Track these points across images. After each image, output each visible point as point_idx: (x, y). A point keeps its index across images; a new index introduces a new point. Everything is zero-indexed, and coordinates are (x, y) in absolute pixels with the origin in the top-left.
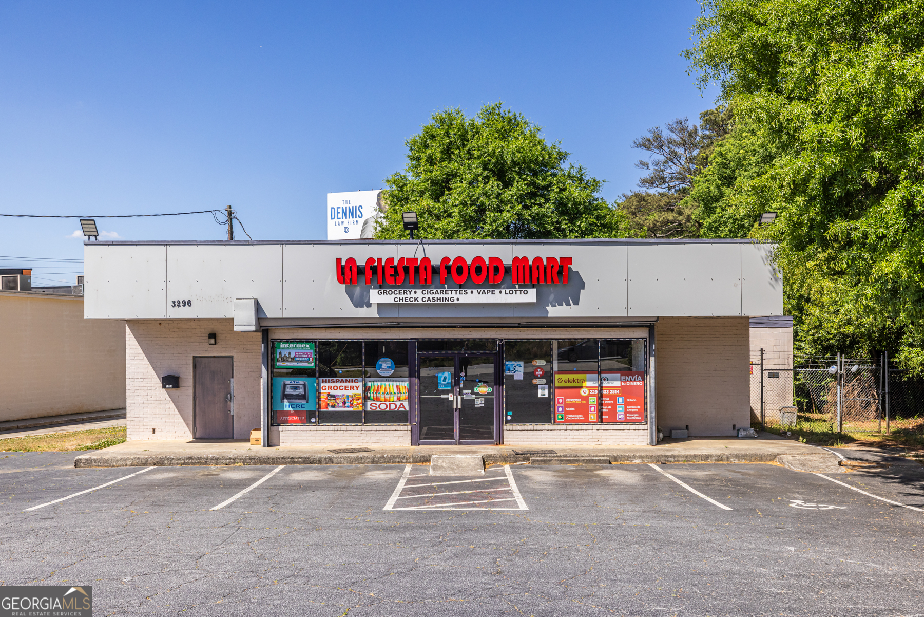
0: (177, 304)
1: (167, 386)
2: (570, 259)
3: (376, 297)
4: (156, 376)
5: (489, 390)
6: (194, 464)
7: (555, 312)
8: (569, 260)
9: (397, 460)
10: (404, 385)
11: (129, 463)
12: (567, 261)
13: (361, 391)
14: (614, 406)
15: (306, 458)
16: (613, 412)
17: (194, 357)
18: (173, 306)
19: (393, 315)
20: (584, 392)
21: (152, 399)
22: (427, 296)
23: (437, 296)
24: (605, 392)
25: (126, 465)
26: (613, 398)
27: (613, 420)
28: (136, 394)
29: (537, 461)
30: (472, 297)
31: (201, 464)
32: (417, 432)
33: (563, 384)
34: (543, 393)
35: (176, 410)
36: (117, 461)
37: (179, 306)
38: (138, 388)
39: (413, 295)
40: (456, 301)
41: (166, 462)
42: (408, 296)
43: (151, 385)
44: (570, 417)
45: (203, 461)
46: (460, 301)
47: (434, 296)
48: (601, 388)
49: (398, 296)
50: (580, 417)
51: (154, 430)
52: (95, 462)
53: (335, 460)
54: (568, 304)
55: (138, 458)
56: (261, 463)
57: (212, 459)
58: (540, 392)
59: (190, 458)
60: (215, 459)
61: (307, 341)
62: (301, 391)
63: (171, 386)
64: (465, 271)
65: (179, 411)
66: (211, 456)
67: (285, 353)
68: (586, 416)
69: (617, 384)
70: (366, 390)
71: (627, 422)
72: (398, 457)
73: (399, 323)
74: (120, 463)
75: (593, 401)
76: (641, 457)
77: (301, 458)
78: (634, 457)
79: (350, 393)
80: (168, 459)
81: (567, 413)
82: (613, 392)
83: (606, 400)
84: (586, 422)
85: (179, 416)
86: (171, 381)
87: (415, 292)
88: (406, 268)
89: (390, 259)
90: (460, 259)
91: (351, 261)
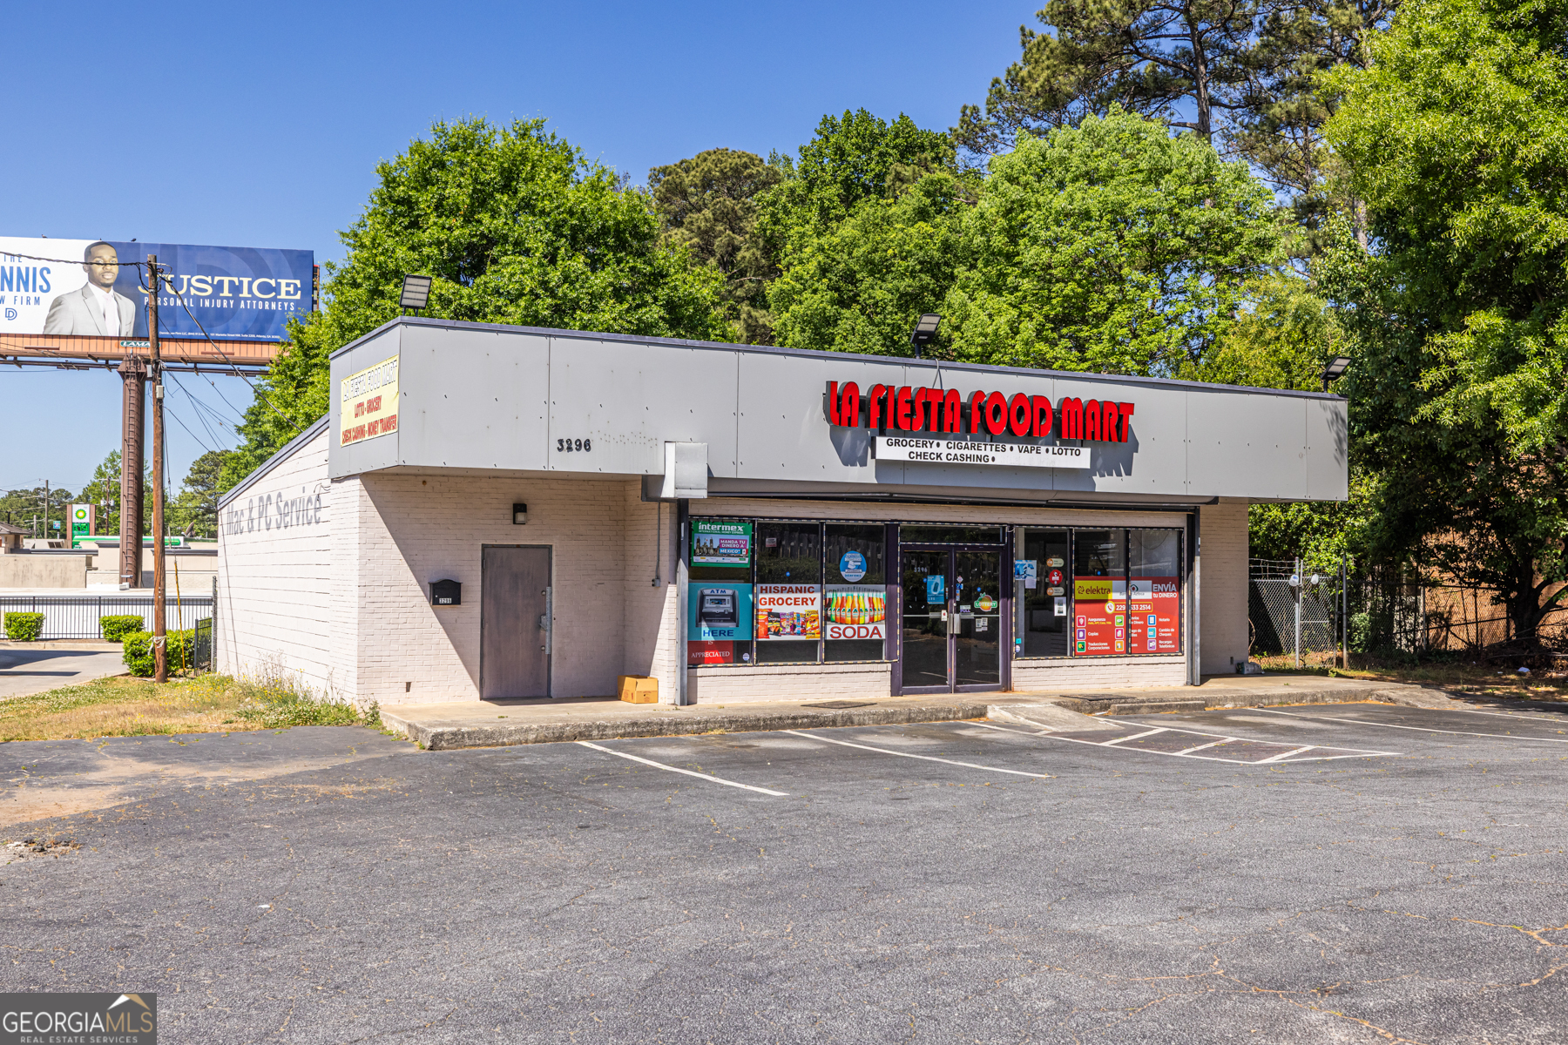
0: (565, 445)
1: (442, 600)
2: (1132, 405)
3: (886, 449)
4: (414, 581)
5: (993, 604)
6: (640, 734)
7: (1105, 484)
9: (942, 715)
10: (879, 596)
11: (532, 737)
12: (1129, 408)
13: (817, 606)
14: (1145, 627)
15: (814, 717)
16: (1143, 638)
17: (484, 547)
18: (560, 450)
20: (1110, 608)
21: (407, 626)
22: (953, 452)
23: (966, 452)
24: (1135, 607)
25: (526, 742)
26: (1143, 616)
27: (1143, 651)
28: (375, 616)
29: (1125, 708)
30: (1011, 456)
31: (652, 733)
32: (900, 674)
33: (1085, 596)
34: (1060, 610)
35: (451, 646)
36: (510, 734)
37: (570, 449)
38: (379, 605)
39: (935, 449)
40: (990, 462)
41: (595, 733)
42: (929, 450)
43: (404, 599)
44: (1094, 646)
45: (656, 728)
46: (995, 463)
47: (962, 451)
48: (1129, 597)
49: (914, 449)
50: (1104, 646)
51: (408, 685)
52: (470, 738)
53: (856, 719)
54: (1119, 474)
55: (547, 728)
56: (747, 728)
57: (669, 724)
58: (1056, 607)
59: (634, 724)
60: (676, 724)
61: (741, 519)
62: (727, 607)
63: (449, 600)
64: (1004, 411)
65: (456, 647)
66: (666, 720)
67: (705, 540)
68: (1112, 645)
69: (1148, 595)
70: (827, 604)
71: (1159, 652)
72: (942, 710)
73: (891, 494)
74: (517, 737)
75: (1119, 621)
76: (1233, 699)
77: (807, 717)
78: (1226, 699)
79: (802, 609)
80: (598, 727)
81: (1090, 639)
82: (1143, 607)
83: (1135, 620)
84: (1111, 653)
85: (457, 656)
87: (938, 445)
88: (927, 406)
89: (906, 390)
90: (997, 395)
91: (852, 387)
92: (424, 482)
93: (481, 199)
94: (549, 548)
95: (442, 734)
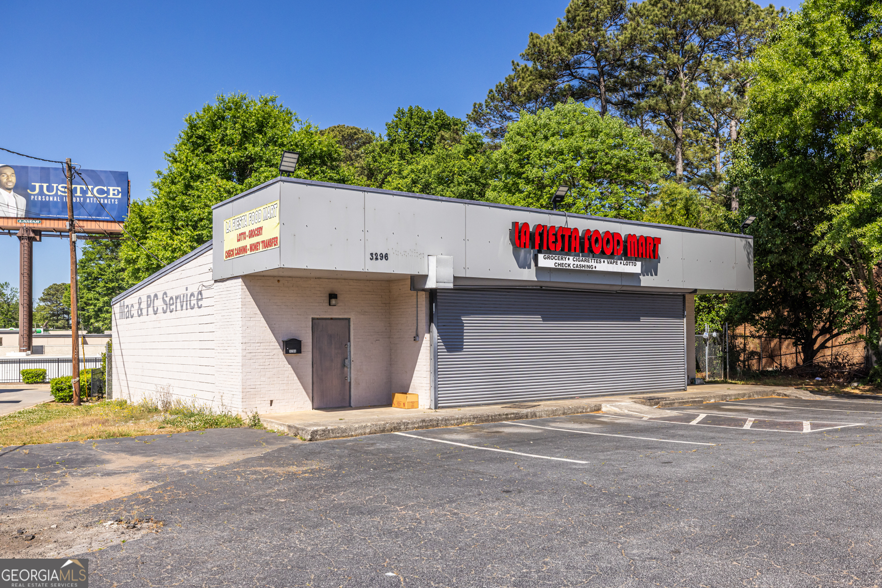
0: (374, 257)
1: (291, 351)
2: (660, 239)
3: (544, 261)
4: (274, 339)
6: (427, 427)
7: (647, 281)
9: (580, 410)
11: (368, 431)
12: (657, 241)
15: (517, 414)
17: (313, 319)
18: (371, 259)
21: (270, 366)
22: (576, 263)
23: (582, 263)
25: (365, 434)
28: (252, 361)
29: (667, 404)
30: (603, 266)
31: (433, 426)
35: (296, 378)
36: (356, 429)
37: (377, 259)
38: (254, 354)
39: (567, 262)
40: (594, 269)
41: (402, 427)
42: (564, 262)
43: (268, 351)
45: (435, 423)
46: (597, 269)
47: (581, 263)
49: (557, 261)
51: (272, 401)
52: (333, 433)
53: (538, 414)
54: (652, 275)
55: (376, 425)
56: (483, 421)
57: (442, 420)
59: (423, 421)
60: (446, 420)
63: (295, 351)
64: (600, 240)
65: (299, 379)
66: (440, 418)
72: (580, 407)
74: (359, 431)
76: (714, 397)
77: (513, 414)
78: (711, 397)
80: (404, 423)
85: (300, 384)
86: (291, 346)
87: (569, 259)
88: (563, 237)
89: (553, 227)
90: (597, 232)
91: (526, 225)
92: (278, 281)
93: (246, 136)
94: (349, 320)
95: (317, 431)
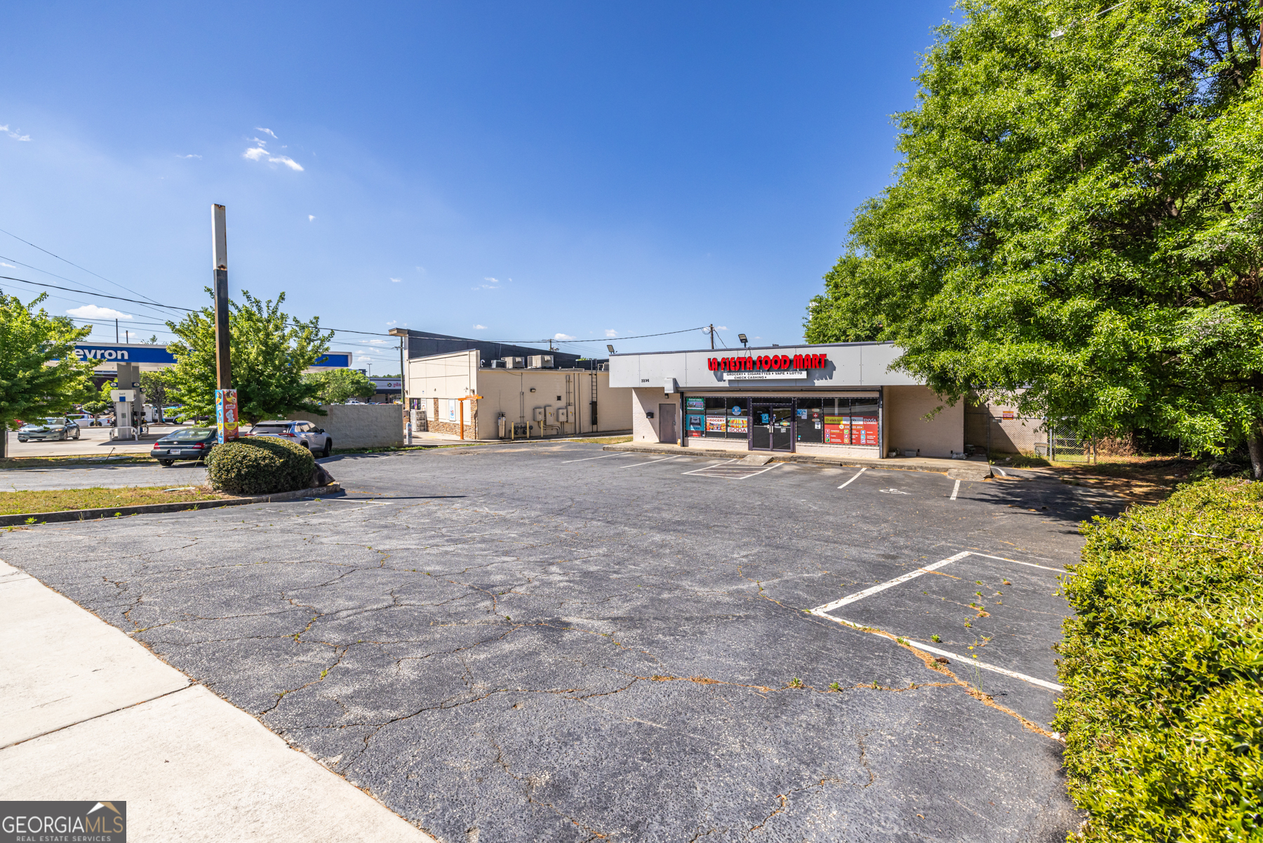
0: (643, 381)
1: (649, 417)
2: (827, 354)
3: (727, 377)
4: (644, 412)
5: (788, 424)
6: (646, 452)
7: (819, 383)
8: (825, 355)
10: (745, 420)
11: (622, 450)
13: (725, 422)
14: (859, 435)
16: (858, 439)
17: (660, 405)
19: (735, 385)
20: (841, 427)
21: (643, 423)
22: (750, 376)
23: (755, 376)
24: (854, 427)
26: (859, 431)
27: (858, 443)
28: (637, 422)
30: (773, 376)
32: (751, 444)
33: (829, 422)
34: (818, 426)
35: (652, 428)
38: (638, 419)
40: (765, 378)
41: (635, 450)
42: (742, 376)
43: (642, 417)
44: (833, 440)
45: (650, 451)
46: (767, 378)
48: (851, 425)
49: (737, 376)
50: (839, 440)
51: (644, 438)
52: (610, 449)
53: (704, 454)
54: (826, 379)
55: (625, 448)
56: (673, 453)
58: (816, 426)
61: (700, 398)
62: (698, 421)
63: (651, 417)
64: (769, 363)
67: (691, 403)
68: (842, 440)
69: (861, 423)
70: (727, 422)
71: (867, 444)
73: (740, 389)
75: (846, 432)
78: (857, 463)
79: (720, 423)
81: (831, 438)
82: (858, 427)
83: (854, 432)
84: (842, 443)
85: (654, 431)
86: (650, 415)
87: (745, 374)
89: (733, 358)
90: (767, 357)
91: (715, 359)
